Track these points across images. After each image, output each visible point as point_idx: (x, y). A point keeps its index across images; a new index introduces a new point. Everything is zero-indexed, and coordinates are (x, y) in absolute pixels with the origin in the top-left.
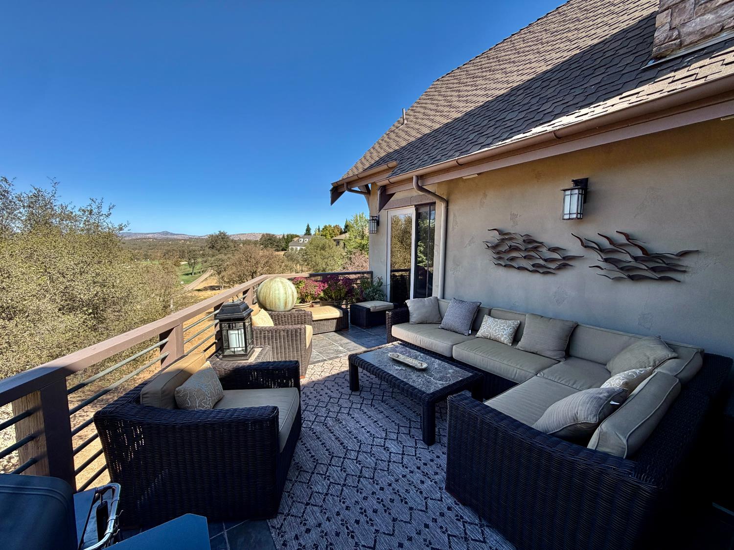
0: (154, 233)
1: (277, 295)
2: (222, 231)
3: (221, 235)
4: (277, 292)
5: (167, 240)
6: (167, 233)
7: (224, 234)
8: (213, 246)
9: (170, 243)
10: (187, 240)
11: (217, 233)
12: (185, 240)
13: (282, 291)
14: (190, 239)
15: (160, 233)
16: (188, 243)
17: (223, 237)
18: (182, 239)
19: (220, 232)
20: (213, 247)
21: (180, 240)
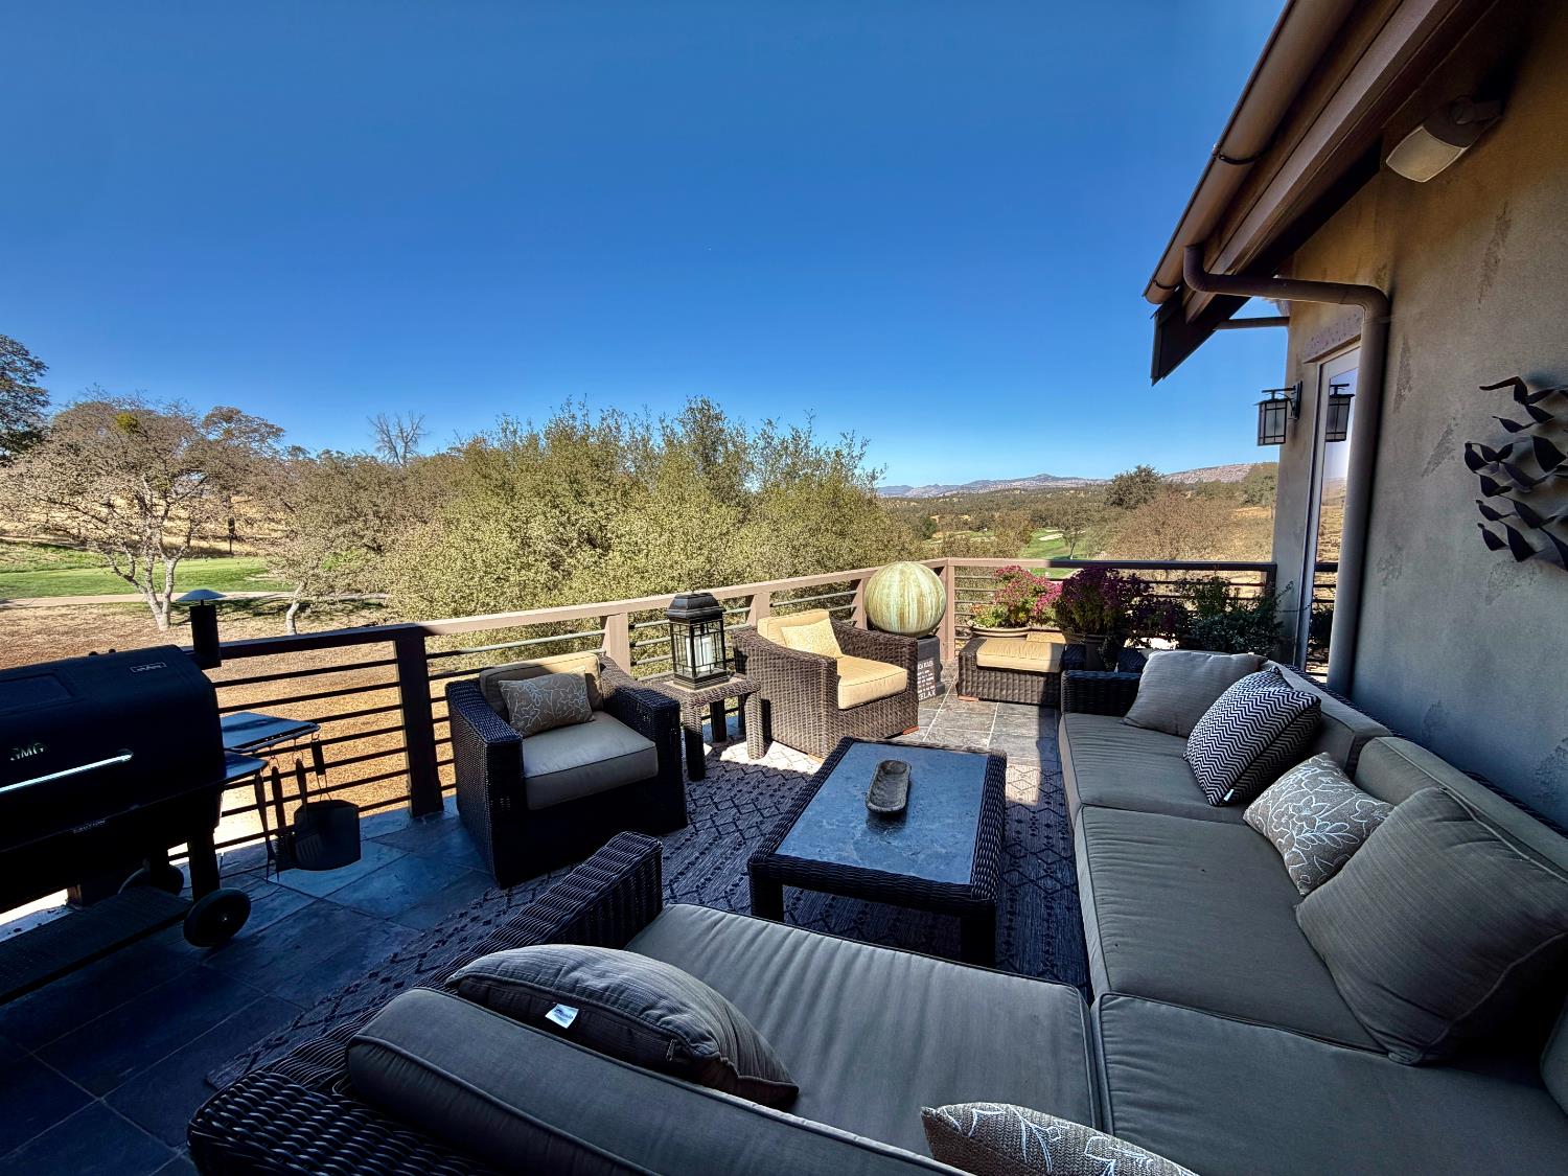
0: (1024, 480)
1: (885, 598)
2: (1144, 466)
3: (1140, 476)
4: (886, 591)
5: (1045, 491)
6: (1046, 478)
7: (1148, 473)
8: (1121, 500)
9: (1049, 496)
10: (1082, 489)
11: (1133, 470)
12: (1076, 489)
13: (895, 590)
14: (1087, 488)
15: (1033, 479)
16: (1082, 495)
17: (1145, 478)
18: (1072, 489)
19: (1139, 468)
20: (1120, 502)
21: (1068, 490)
